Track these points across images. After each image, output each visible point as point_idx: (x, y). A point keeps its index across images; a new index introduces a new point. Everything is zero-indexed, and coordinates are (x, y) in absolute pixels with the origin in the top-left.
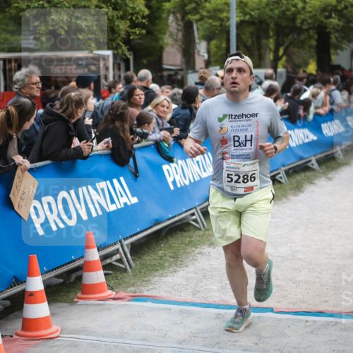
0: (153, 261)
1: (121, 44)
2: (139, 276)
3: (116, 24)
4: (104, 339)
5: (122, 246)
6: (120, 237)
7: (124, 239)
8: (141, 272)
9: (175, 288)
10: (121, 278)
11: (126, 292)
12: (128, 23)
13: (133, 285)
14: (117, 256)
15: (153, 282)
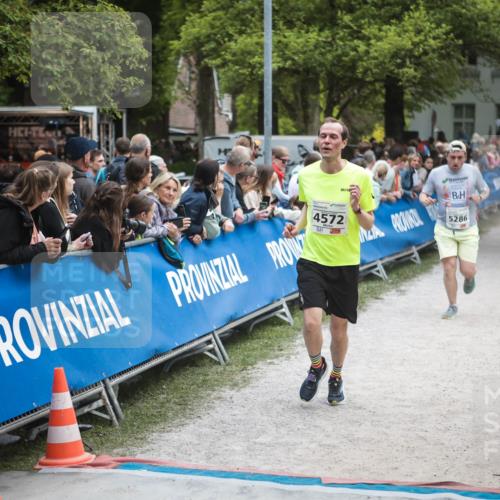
0: (151, 410)
2: (130, 432)
5: (106, 388)
6: (104, 374)
7: (110, 379)
8: (134, 426)
9: (182, 448)
10: (105, 434)
11: (110, 455)
13: (122, 444)
15: (149, 440)
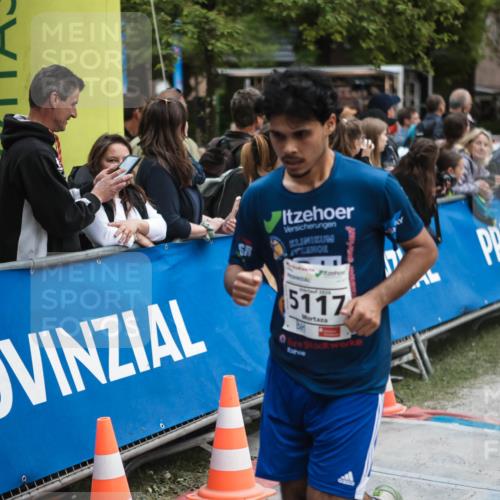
0: (461, 366)
1: (422, 55)
2: (439, 386)
3: (417, 26)
4: (391, 471)
5: (416, 342)
6: (414, 329)
7: (420, 333)
8: (443, 380)
9: (493, 405)
10: (414, 388)
11: (422, 407)
12: (433, 26)
13: (432, 398)
14: (410, 357)
15: (460, 395)
